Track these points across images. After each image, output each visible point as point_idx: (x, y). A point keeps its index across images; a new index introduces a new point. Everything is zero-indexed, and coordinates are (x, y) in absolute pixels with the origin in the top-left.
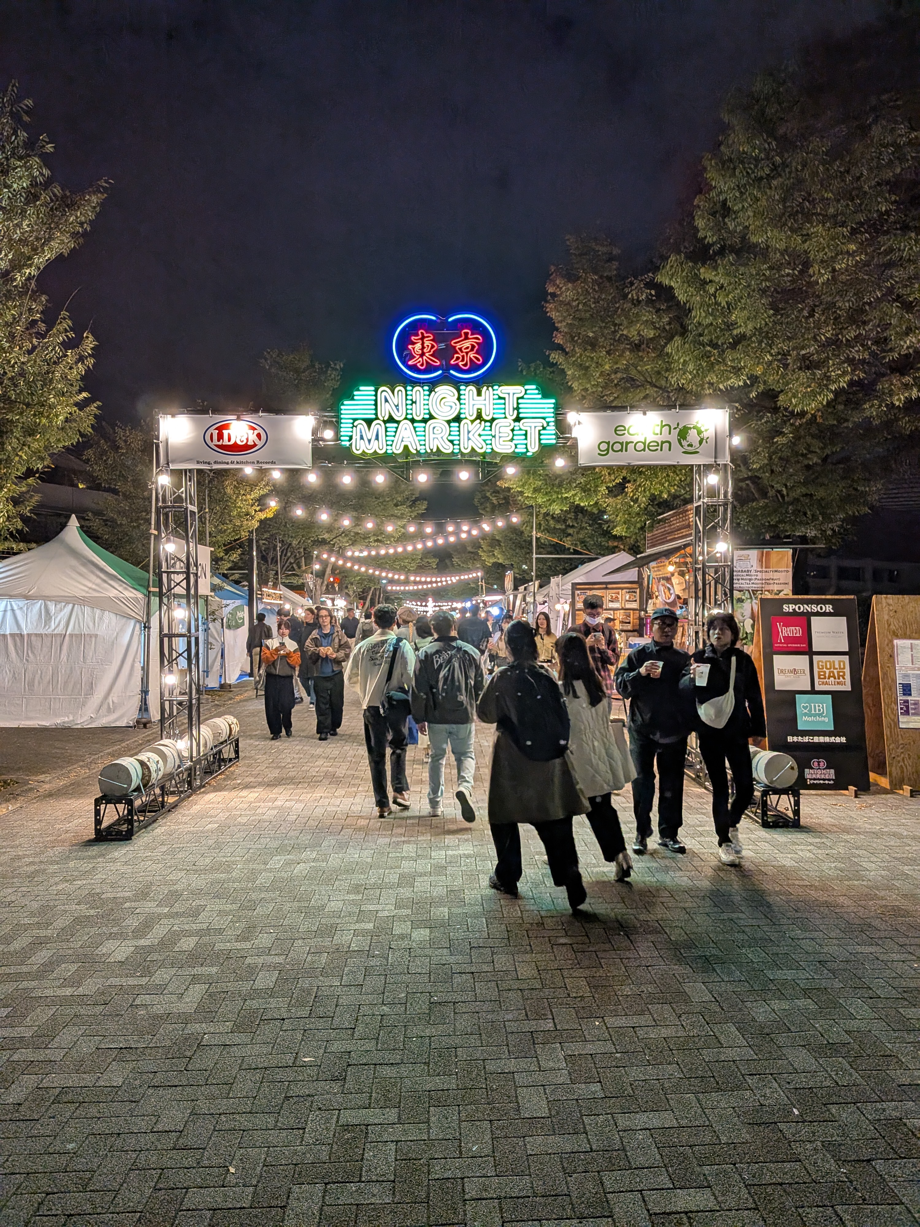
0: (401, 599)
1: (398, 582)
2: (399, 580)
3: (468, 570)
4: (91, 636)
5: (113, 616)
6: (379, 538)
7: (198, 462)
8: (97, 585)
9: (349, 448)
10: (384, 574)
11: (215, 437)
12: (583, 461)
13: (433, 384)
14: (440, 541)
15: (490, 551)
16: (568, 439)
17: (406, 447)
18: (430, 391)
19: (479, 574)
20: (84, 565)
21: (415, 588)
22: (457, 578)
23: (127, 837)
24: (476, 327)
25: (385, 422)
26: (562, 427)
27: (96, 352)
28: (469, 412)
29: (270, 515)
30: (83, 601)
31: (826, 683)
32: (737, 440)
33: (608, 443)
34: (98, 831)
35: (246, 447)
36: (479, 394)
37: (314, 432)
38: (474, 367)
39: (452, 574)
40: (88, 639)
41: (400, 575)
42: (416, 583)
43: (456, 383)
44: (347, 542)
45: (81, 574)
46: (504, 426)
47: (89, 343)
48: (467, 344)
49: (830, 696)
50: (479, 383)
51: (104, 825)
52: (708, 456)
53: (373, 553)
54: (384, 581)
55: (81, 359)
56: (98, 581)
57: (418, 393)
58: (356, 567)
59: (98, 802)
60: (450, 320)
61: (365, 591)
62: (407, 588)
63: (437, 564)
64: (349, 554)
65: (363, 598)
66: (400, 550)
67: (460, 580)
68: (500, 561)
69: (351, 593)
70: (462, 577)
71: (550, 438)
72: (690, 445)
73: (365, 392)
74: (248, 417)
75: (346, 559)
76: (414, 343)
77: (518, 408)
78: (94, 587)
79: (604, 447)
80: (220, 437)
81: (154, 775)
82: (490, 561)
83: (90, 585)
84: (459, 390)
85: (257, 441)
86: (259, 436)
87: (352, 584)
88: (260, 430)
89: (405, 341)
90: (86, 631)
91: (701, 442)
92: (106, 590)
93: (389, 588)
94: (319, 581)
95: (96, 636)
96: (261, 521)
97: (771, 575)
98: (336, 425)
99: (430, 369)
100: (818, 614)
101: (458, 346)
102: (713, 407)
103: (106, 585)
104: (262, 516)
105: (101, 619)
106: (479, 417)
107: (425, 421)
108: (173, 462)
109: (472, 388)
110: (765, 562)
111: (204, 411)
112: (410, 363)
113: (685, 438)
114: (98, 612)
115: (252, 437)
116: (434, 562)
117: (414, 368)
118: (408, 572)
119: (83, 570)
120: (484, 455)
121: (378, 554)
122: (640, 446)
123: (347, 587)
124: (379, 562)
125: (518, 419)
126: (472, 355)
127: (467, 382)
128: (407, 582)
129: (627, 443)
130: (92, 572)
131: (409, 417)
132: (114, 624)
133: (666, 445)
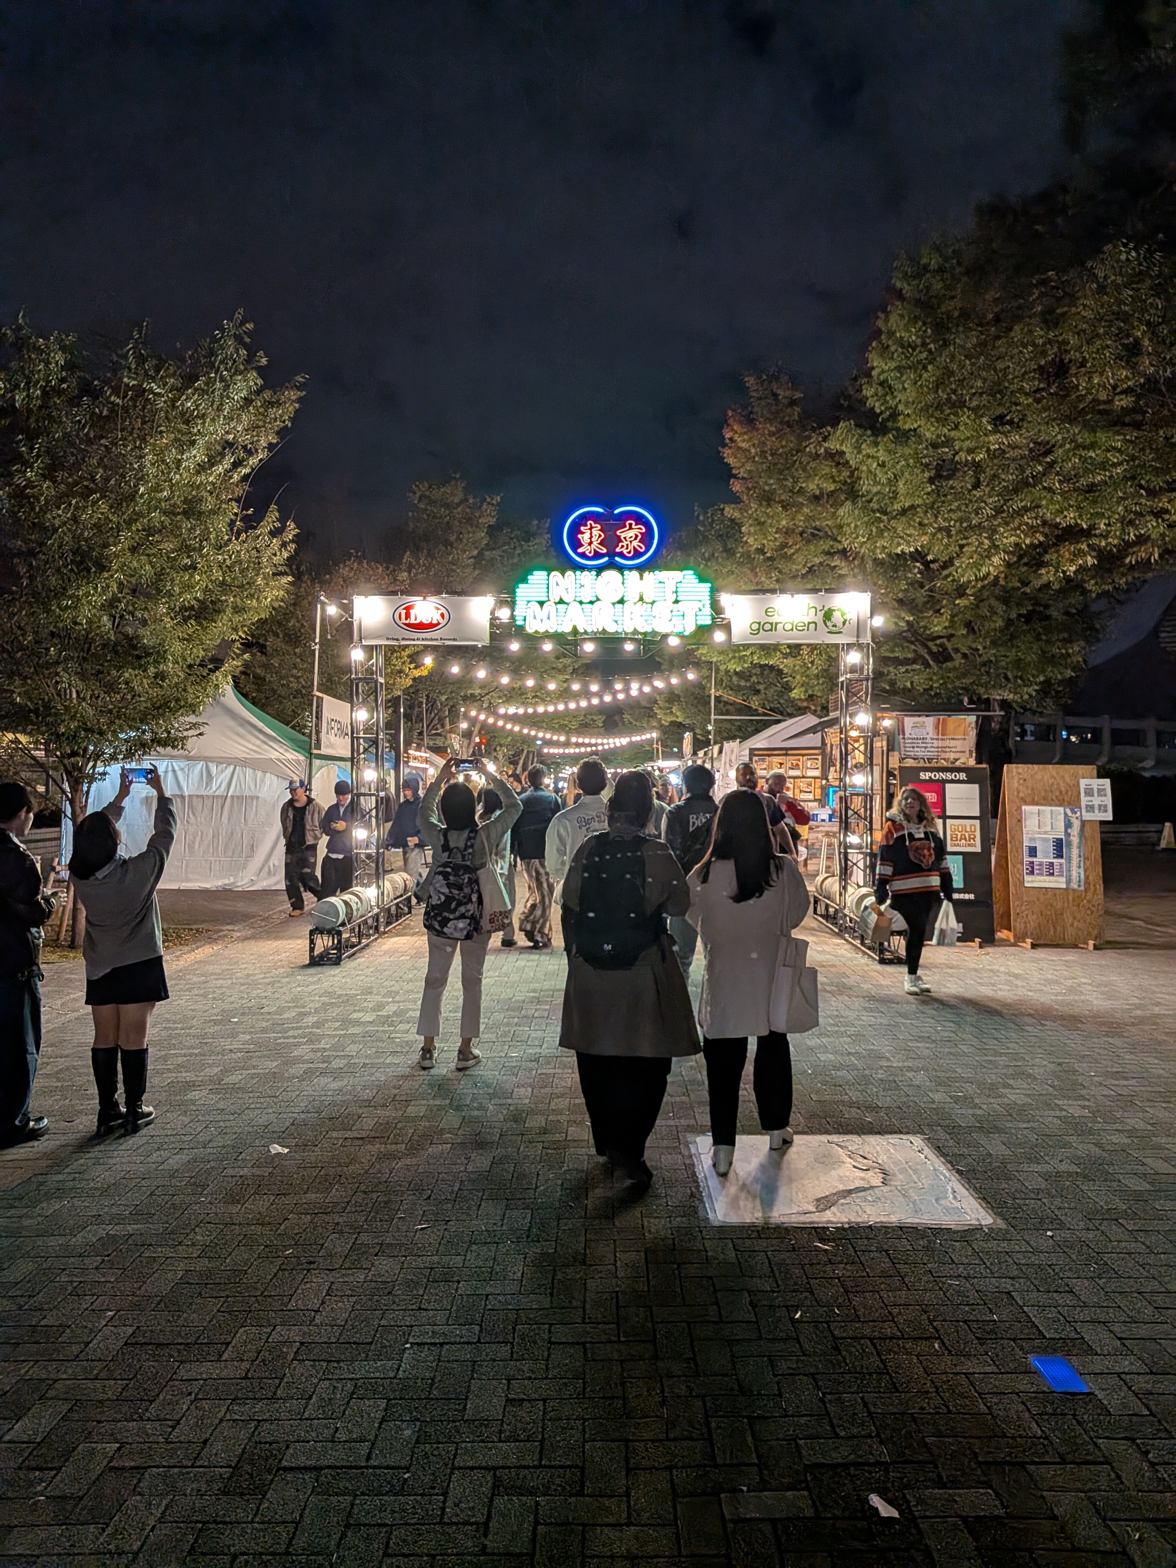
0: (558, 764)
1: (557, 744)
2: (558, 741)
3: (641, 730)
4: (252, 798)
5: (274, 778)
6: (540, 695)
7: (388, 639)
8: (258, 746)
9: (522, 628)
10: (541, 735)
11: (403, 616)
12: (735, 639)
13: (600, 570)
14: (608, 698)
15: (668, 708)
16: (723, 619)
17: (575, 628)
18: (598, 575)
19: (654, 735)
20: (242, 725)
21: (577, 750)
22: (628, 739)
23: (337, 962)
24: (640, 519)
25: (556, 603)
26: (716, 608)
27: (296, 539)
28: (632, 596)
29: (425, 673)
30: (243, 763)
31: (958, 845)
32: (879, 621)
33: (759, 623)
34: (312, 957)
35: (431, 626)
36: (641, 578)
37: (492, 613)
38: (637, 554)
39: (621, 734)
40: (249, 801)
41: (559, 735)
42: (578, 745)
43: (621, 569)
44: (500, 698)
45: (238, 735)
46: (664, 607)
47: (292, 530)
48: (632, 533)
49: (961, 857)
50: (641, 569)
51: (316, 953)
52: (850, 636)
53: (530, 711)
54: (539, 742)
55: (284, 545)
56: (258, 742)
57: (587, 577)
58: (509, 726)
59: (312, 933)
60: (616, 512)
61: (518, 754)
62: (567, 751)
63: (604, 722)
64: (502, 711)
65: (514, 763)
66: (561, 707)
67: (631, 743)
68: (680, 720)
69: (500, 757)
70: (634, 739)
71: (706, 620)
72: (835, 626)
73: (538, 577)
74: (433, 599)
75: (498, 716)
76: (583, 533)
77: (676, 592)
78: (254, 748)
79: (755, 627)
80: (408, 616)
81: (355, 913)
82: (666, 720)
83: (250, 746)
84: (623, 575)
85: (441, 620)
86: (442, 615)
87: (501, 746)
88: (443, 610)
89: (575, 530)
90: (247, 793)
91: (844, 623)
92: (265, 751)
93: (546, 750)
94: (466, 742)
95: (258, 798)
96: (414, 679)
97: (947, 743)
98: (512, 604)
99: (597, 555)
100: (952, 781)
101: (623, 536)
102: (855, 590)
103: (266, 747)
104: (417, 673)
105: (262, 781)
106: (641, 599)
107: (592, 603)
108: (365, 638)
109: (635, 574)
110: (941, 730)
111: (394, 593)
112: (580, 550)
113: (830, 619)
114: (259, 774)
115: (436, 617)
116: (600, 720)
117: (583, 555)
118: (569, 732)
119: (241, 731)
120: (645, 634)
121: (535, 712)
122: (788, 627)
123: (495, 750)
124: (535, 721)
125: (676, 602)
126: (635, 543)
127: (631, 568)
128: (567, 744)
129: (777, 624)
130: (251, 733)
131: (578, 599)
132: (275, 786)
133: (812, 626)
